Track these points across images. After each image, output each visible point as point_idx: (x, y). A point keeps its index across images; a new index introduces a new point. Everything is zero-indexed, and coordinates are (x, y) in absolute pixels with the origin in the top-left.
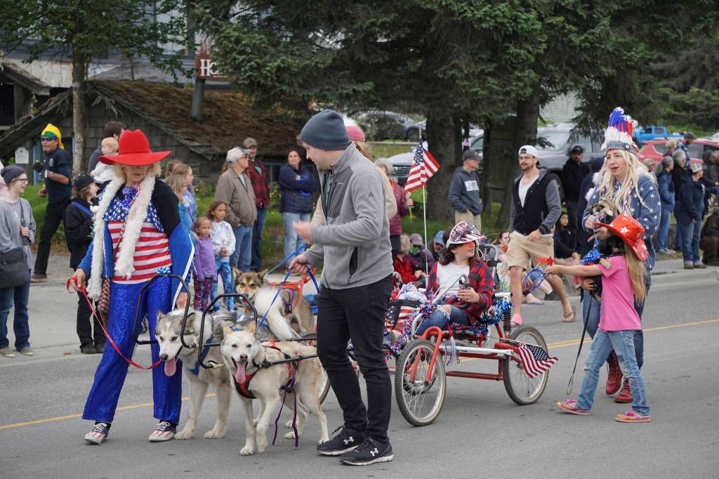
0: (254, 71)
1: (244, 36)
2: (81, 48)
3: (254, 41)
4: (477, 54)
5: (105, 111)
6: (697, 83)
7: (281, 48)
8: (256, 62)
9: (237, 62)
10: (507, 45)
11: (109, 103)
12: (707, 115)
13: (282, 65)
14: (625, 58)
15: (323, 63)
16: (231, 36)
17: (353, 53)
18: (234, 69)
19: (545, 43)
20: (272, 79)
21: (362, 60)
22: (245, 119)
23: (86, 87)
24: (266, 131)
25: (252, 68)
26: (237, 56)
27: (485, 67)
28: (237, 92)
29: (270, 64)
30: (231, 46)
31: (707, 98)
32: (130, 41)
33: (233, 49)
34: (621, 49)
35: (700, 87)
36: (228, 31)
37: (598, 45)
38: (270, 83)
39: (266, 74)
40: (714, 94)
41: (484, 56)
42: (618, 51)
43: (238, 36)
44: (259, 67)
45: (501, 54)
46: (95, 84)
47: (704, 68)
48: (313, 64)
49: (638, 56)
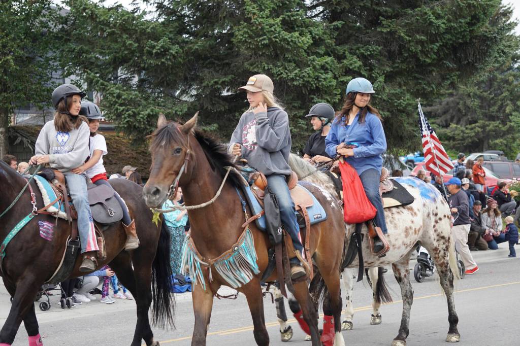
0: (131, 117)
1: (123, 93)
2: (5, 103)
3: (131, 96)
4: (291, 103)
5: (24, 148)
6: (455, 121)
7: (150, 100)
8: (132, 111)
9: (119, 111)
10: (312, 96)
11: (27, 142)
12: (463, 144)
13: (151, 113)
14: (396, 104)
15: (181, 111)
16: (114, 93)
17: (203, 103)
18: (117, 116)
19: (339, 94)
20: (144, 123)
21: (209, 109)
22: (126, 152)
23: (9, 131)
24: (142, 160)
25: (129, 116)
26: (119, 107)
27: (296, 112)
28: (119, 133)
29: (143, 113)
30: (114, 100)
31: (462, 131)
32: (41, 98)
33: (116, 102)
34: (393, 98)
35: (457, 123)
36: (112, 89)
37: (376, 96)
38: (143, 126)
39: (140, 120)
40: (467, 128)
41: (296, 105)
42: (391, 99)
43: (119, 93)
44: (135, 115)
45: (308, 103)
46: (16, 129)
47: (459, 110)
48: (174, 112)
49: (405, 103)
